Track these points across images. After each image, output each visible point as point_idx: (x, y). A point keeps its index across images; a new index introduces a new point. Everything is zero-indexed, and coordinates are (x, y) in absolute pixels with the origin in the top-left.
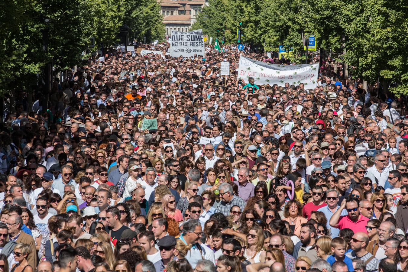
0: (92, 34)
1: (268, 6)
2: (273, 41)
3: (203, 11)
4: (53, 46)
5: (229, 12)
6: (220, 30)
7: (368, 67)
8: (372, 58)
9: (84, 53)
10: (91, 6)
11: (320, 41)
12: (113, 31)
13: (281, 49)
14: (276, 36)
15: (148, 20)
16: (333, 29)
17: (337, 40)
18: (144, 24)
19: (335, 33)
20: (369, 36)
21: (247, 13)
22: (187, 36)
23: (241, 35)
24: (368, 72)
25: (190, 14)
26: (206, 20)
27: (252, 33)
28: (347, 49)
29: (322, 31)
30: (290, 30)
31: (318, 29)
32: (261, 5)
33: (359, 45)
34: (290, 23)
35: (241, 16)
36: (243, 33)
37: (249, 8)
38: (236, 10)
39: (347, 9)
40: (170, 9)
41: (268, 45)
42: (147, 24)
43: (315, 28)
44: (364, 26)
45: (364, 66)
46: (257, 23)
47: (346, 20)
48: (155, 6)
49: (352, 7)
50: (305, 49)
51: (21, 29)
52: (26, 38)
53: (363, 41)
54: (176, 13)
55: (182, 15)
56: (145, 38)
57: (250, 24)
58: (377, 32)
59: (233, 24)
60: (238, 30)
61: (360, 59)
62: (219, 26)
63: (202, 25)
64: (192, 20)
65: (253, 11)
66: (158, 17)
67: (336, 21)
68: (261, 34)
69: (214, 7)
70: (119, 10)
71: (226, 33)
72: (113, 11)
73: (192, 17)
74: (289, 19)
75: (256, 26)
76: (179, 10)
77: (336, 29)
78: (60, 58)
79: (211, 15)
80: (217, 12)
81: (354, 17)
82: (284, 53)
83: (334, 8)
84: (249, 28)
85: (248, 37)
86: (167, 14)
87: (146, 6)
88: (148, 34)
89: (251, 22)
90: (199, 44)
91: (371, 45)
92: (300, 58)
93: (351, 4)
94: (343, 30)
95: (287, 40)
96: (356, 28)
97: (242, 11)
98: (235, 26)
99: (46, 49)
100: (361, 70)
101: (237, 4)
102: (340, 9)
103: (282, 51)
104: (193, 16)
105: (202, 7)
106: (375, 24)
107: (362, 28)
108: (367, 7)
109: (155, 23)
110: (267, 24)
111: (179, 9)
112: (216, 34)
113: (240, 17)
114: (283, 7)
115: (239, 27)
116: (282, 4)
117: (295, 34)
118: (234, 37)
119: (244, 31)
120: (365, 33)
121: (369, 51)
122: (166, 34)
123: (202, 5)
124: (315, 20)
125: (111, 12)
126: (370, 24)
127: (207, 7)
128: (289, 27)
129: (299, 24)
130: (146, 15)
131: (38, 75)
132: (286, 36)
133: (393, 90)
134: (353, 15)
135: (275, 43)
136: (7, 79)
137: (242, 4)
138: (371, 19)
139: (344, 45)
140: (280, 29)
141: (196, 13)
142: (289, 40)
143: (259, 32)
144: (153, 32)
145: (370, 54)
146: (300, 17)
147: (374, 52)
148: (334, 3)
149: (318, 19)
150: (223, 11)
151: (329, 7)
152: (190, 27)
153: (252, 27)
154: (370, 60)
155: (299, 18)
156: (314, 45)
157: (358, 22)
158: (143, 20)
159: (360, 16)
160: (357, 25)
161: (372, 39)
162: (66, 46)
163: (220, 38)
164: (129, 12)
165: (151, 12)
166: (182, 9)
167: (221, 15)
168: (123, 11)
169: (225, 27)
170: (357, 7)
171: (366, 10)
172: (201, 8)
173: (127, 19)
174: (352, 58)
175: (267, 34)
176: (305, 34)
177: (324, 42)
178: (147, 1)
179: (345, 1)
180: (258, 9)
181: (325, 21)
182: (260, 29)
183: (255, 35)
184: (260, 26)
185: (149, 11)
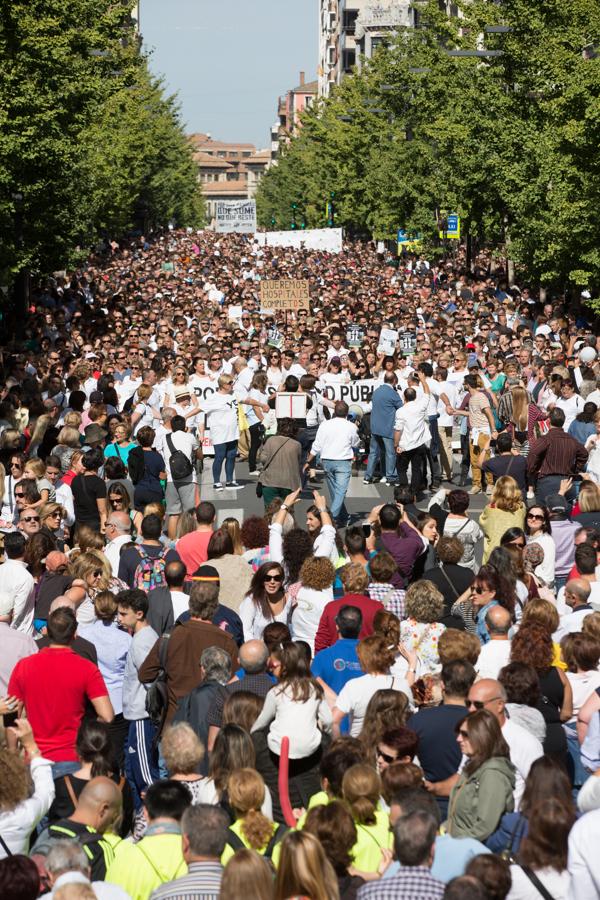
1: (379, 166)
2: (387, 223)
3: (268, 175)
5: (312, 176)
6: (299, 205)
7: (548, 265)
9: (78, 249)
10: (87, 169)
11: (466, 223)
12: (124, 210)
13: (401, 236)
14: (392, 214)
15: (178, 192)
16: (489, 203)
17: (496, 221)
18: (173, 197)
19: (492, 211)
20: (546, 214)
21: (342, 177)
23: (333, 213)
24: (549, 273)
25: (247, 179)
26: (275, 190)
27: (351, 210)
28: (513, 236)
29: (471, 207)
30: (416, 204)
31: (463, 203)
32: (366, 165)
33: (533, 230)
34: (415, 194)
35: (333, 182)
36: (337, 211)
37: (346, 169)
38: (324, 173)
39: (513, 171)
40: (216, 170)
41: (380, 229)
42: (177, 197)
43: (458, 202)
44: (540, 198)
45: (541, 264)
46: (359, 194)
47: (510, 188)
48: (189, 168)
49: (519, 168)
50: (441, 236)
53: (538, 223)
54: (223, 177)
55: (233, 181)
57: (348, 196)
58: (562, 209)
59: (320, 196)
60: (328, 205)
61: (537, 253)
62: (296, 199)
63: (267, 198)
64: (249, 188)
65: (353, 173)
66: (195, 185)
67: (494, 190)
68: (368, 212)
69: (286, 168)
70: (132, 175)
71: (308, 211)
72: (124, 177)
73: (249, 183)
74: (414, 187)
75: (357, 199)
76: (228, 174)
77: (493, 203)
79: (282, 181)
80: (292, 176)
81: (523, 183)
82: (406, 243)
83: (490, 170)
84: (347, 202)
85: (344, 217)
86: (209, 180)
87: (175, 167)
88: (177, 215)
89: (349, 192)
92: (434, 251)
93: (518, 163)
94: (507, 204)
95: (411, 221)
96: (527, 202)
97: (334, 174)
98: (323, 198)
100: (535, 271)
101: (326, 163)
102: (499, 170)
103: (404, 240)
104: (251, 183)
105: (267, 167)
106: (558, 196)
107: (538, 202)
108: (544, 167)
109: (189, 196)
110: (377, 195)
111: (228, 171)
112: (291, 212)
113: (332, 184)
114: (402, 166)
115: (330, 201)
116: (401, 162)
117: (424, 210)
118: (322, 218)
119: (338, 207)
120: (542, 209)
121: (549, 240)
122: (207, 212)
123: (267, 164)
124: (459, 188)
125: (119, 180)
126: (551, 195)
127: (275, 167)
128: (414, 199)
129: (431, 195)
130: (175, 182)
132: (410, 214)
133: (591, 304)
134: (522, 181)
135: (390, 226)
137: (334, 163)
138: (550, 186)
139: (507, 229)
140: (398, 203)
141: (257, 178)
142: (415, 221)
143: (364, 208)
144: (186, 211)
145: (553, 244)
146: (434, 184)
147: (558, 241)
148: (491, 161)
149: (465, 187)
150: (303, 174)
153: (351, 200)
154: (552, 254)
155: (431, 185)
156: (456, 229)
157: (531, 191)
158: (171, 191)
159: (534, 182)
161: (554, 219)
163: (298, 218)
164: (148, 179)
165: (184, 177)
166: (234, 170)
167: (299, 181)
168: (138, 177)
169: (306, 201)
170: (528, 167)
171: (542, 172)
172: (264, 169)
173: (145, 189)
174: (522, 251)
175: (376, 212)
176: (441, 212)
177: (474, 224)
178: (177, 159)
179: (507, 158)
180: (360, 171)
181: (475, 190)
182: (366, 204)
183: (357, 213)
184: (365, 199)
185: (180, 176)
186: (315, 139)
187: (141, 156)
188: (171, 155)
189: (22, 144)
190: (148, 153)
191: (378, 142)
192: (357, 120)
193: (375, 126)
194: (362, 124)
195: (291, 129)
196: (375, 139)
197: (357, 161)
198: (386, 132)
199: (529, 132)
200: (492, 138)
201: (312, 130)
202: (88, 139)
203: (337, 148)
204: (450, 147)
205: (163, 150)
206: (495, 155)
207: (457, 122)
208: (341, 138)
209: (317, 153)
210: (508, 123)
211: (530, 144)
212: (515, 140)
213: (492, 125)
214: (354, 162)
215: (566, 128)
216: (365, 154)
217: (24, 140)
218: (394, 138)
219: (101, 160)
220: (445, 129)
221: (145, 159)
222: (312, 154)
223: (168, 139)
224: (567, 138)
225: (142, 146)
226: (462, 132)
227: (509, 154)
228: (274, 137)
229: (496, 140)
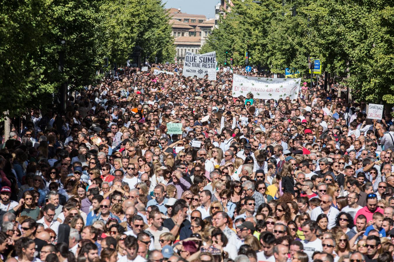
0: (106, 54)
1: (276, 30)
2: (279, 63)
3: (213, 34)
4: (69, 66)
5: (237, 35)
6: (229, 51)
7: (371, 91)
8: (375, 83)
9: (98, 73)
11: (325, 65)
12: (126, 51)
13: (287, 71)
14: (282, 58)
15: (160, 42)
16: (338, 54)
17: (342, 65)
18: (156, 45)
19: (340, 58)
20: (372, 62)
21: (255, 36)
22: (200, 57)
23: (248, 57)
24: (371, 96)
25: (200, 35)
26: (215, 42)
27: (259, 55)
28: (351, 74)
29: (327, 55)
30: (298, 53)
31: (323, 53)
32: (268, 29)
33: (362, 70)
34: (297, 47)
35: (249, 39)
36: (251, 55)
37: (257, 31)
38: (244, 33)
39: (352, 35)
40: (181, 30)
41: (275, 67)
42: (159, 44)
43: (320, 53)
44: (367, 52)
45: (366, 90)
46: (264, 46)
47: (350, 45)
48: (166, 28)
49: (356, 34)
50: (310, 72)
51: (38, 50)
52: (43, 59)
53: (366, 66)
54: (186, 34)
55: (193, 37)
56: (156, 58)
57: (257, 47)
58: (380, 58)
59: (241, 47)
60: (246, 52)
61: (364, 84)
62: (228, 48)
63: (211, 47)
64: (201, 41)
65: (261, 34)
66: (170, 38)
67: (340, 46)
68: (268, 57)
69: (223, 30)
70: (132, 31)
71: (234, 55)
72: (127, 33)
73: (202, 38)
76: (189, 32)
77: (340, 54)
78: (74, 78)
79: (220, 37)
80: (226, 35)
81: (358, 43)
83: (339, 34)
84: (257, 50)
85: (255, 59)
86: (178, 36)
87: (158, 27)
88: (159, 54)
89: (258, 45)
90: (211, 65)
91: (374, 71)
93: (355, 31)
94: (348, 55)
95: (293, 63)
96: (359, 54)
97: (250, 34)
98: (243, 48)
99: (62, 69)
100: (363, 94)
101: (245, 27)
102: (344, 35)
103: (288, 74)
104: (203, 38)
105: (212, 29)
106: (378, 50)
107: (366, 54)
108: (370, 34)
109: (166, 44)
110: (274, 48)
112: (224, 55)
114: (289, 31)
115: (247, 50)
116: (288, 28)
117: (302, 56)
118: (242, 59)
119: (251, 53)
120: (368, 58)
121: (371, 76)
122: (177, 54)
123: (212, 27)
124: (321, 45)
125: (124, 34)
126: (374, 50)
127: (217, 29)
128: (296, 50)
129: (306, 48)
130: (157, 36)
131: (53, 95)
132: (292, 59)
134: (357, 41)
135: (281, 65)
136: (24, 98)
137: (250, 28)
138: (374, 45)
139: (348, 69)
140: (286, 52)
141: (206, 35)
142: (296, 63)
143: (266, 55)
144: (164, 53)
145: (374, 79)
146: (307, 42)
147: (377, 77)
148: (339, 29)
149: (324, 44)
150: (232, 34)
151: (334, 33)
152: (200, 48)
153: (259, 49)
154: (373, 85)
156: (319, 69)
157: (362, 48)
158: (155, 41)
159: (364, 42)
160: (360, 50)
161: (375, 64)
162: (81, 67)
163: (228, 59)
164: (142, 34)
165: (163, 33)
166: (193, 30)
167: (230, 37)
168: (136, 33)
169: (234, 49)
170: (361, 33)
171: (369, 37)
172: (210, 30)
173: (140, 40)
174: (355, 82)
175: (273, 57)
176: (311, 58)
177: (329, 66)
178: (159, 23)
179: (349, 28)
180: (265, 33)
181: (330, 46)
182: (267, 52)
183: (262, 57)
184: (267, 49)
185: (161, 32)
186: (240, 14)
187: (138, 21)
188: (155, 21)
189: (65, 11)
190: (142, 19)
191: (276, 16)
192: (264, 4)
193: (274, 7)
194: (267, 6)
195: (227, 7)
196: (274, 15)
197: (263, 27)
198: (281, 11)
199: (363, 13)
200: (341, 16)
201: (238, 8)
202: (106, 10)
203: (252, 19)
204: (317, 21)
205: (151, 17)
206: (342, 26)
207: (321, 6)
208: (255, 13)
209: (241, 22)
210: (350, 7)
211: (363, 20)
212: (354, 18)
213: (341, 8)
214: (261, 27)
215: (384, 11)
216: (268, 23)
217: (66, 9)
218: (286, 14)
219: (114, 22)
220: (314, 10)
221: (140, 22)
222: (238, 22)
223: (154, 11)
224: (384, 17)
225: (138, 15)
226: (324, 12)
227: (350, 26)
228: (217, 11)
229: (343, 17)
